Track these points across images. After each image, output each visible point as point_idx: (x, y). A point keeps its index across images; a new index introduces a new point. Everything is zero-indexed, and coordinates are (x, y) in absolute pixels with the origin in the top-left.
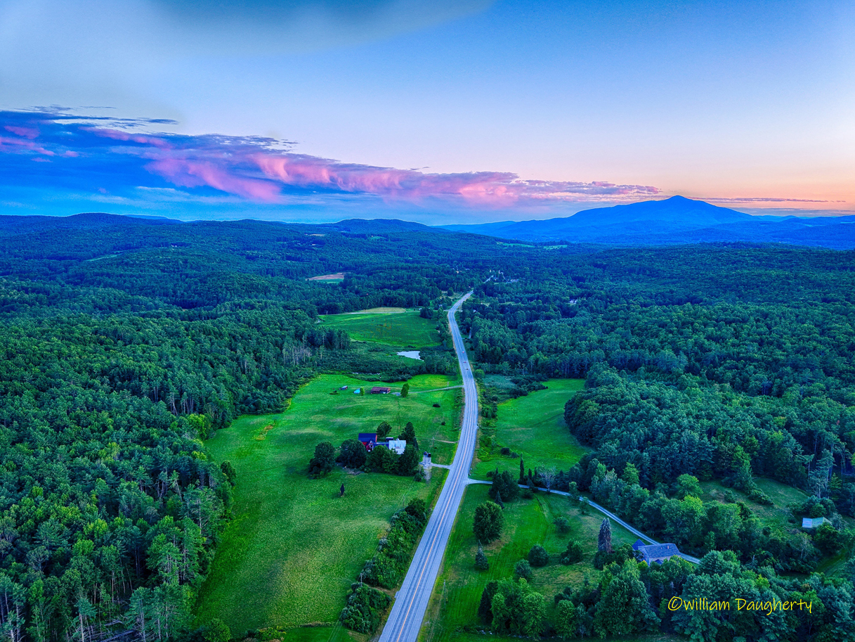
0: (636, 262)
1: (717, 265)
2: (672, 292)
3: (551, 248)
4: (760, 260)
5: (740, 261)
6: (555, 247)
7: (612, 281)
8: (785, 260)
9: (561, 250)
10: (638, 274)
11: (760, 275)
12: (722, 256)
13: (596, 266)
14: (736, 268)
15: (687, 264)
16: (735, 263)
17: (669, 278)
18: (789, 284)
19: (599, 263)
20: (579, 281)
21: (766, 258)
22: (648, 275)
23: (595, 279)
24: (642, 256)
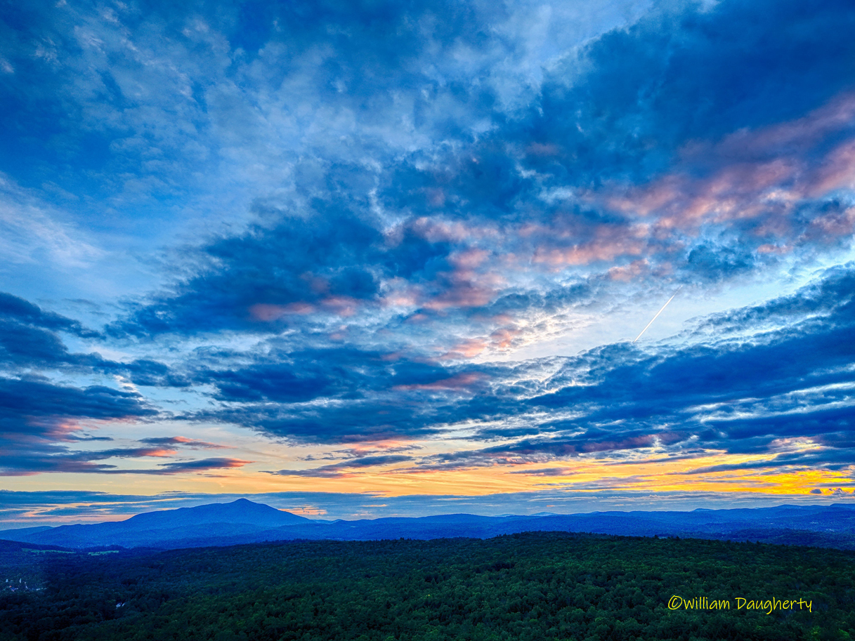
0: (198, 560)
1: (278, 558)
2: (234, 584)
3: (96, 554)
4: (315, 551)
5: (298, 553)
6: (103, 553)
7: (169, 581)
8: (335, 550)
9: (109, 555)
10: (199, 572)
11: (315, 561)
12: (283, 549)
13: (152, 567)
14: (295, 559)
15: (249, 558)
16: (294, 554)
17: (232, 572)
18: (338, 567)
19: (155, 563)
20: (130, 584)
21: (320, 548)
22: (210, 572)
23: (150, 580)
24: (205, 554)
